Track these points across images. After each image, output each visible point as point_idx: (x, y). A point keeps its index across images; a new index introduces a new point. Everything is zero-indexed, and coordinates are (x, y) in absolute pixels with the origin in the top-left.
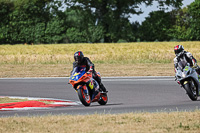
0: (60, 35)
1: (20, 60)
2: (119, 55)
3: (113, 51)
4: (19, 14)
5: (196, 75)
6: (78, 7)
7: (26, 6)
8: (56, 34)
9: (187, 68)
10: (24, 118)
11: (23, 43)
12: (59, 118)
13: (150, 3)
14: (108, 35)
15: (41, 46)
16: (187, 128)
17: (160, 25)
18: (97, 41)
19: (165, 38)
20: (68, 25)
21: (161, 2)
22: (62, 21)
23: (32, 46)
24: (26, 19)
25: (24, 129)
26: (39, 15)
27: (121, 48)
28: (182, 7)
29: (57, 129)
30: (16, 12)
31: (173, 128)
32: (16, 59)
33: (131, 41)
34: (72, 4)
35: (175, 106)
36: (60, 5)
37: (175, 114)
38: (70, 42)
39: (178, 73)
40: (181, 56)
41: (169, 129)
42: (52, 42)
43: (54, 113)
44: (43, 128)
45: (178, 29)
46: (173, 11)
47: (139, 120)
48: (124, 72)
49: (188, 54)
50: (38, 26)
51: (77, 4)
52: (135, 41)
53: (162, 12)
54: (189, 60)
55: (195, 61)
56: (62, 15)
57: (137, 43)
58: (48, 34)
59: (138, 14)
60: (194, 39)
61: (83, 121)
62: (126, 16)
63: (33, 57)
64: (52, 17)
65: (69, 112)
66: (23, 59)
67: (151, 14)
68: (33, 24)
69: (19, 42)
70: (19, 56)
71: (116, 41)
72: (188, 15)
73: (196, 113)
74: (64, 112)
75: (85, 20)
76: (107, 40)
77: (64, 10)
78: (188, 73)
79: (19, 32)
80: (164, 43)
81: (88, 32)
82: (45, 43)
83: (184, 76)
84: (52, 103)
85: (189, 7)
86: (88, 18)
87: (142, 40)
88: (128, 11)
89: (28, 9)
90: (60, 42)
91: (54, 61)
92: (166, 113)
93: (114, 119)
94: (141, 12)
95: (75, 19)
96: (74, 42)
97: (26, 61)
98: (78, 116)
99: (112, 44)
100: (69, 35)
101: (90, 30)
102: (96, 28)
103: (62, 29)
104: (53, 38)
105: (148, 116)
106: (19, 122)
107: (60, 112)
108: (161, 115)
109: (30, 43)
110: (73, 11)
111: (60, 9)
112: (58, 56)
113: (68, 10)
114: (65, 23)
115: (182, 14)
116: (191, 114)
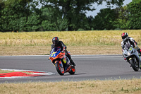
0: (37, 25)
1: (9, 43)
2: (78, 39)
3: (74, 37)
4: (8, 11)
5: (137, 54)
6: (50, 5)
7: (13, 5)
8: (34, 25)
9: (131, 49)
10: (12, 84)
11: (11, 31)
12: (36, 84)
13: (100, 3)
14: (70, 25)
15: (24, 34)
16: (127, 91)
17: (108, 18)
18: (63, 30)
19: (111, 28)
20: (43, 18)
21: (108, 3)
22: (38, 16)
23: (17, 33)
24: (13, 14)
25: (12, 92)
26: (22, 11)
27: (80, 35)
28: (123, 6)
29: (35, 92)
30: (6, 9)
31: (117, 91)
32: (6, 43)
33: (87, 29)
34: (45, 3)
35: (118, 76)
36: (37, 4)
37: (119, 81)
38: (44, 31)
39: (125, 52)
40: (127, 41)
41: (114, 92)
42: (31, 30)
43: (33, 80)
44: (26, 91)
45: (120, 21)
46: (117, 8)
47: (93, 86)
48: (82, 52)
49: (131, 39)
50: (22, 19)
51: (49, 3)
52: (90, 30)
53: (109, 9)
54: (132, 43)
55: (136, 44)
56: (38, 12)
57: (91, 31)
58: (29, 25)
59: (92, 10)
60: (131, 29)
61: (53, 86)
62: (84, 12)
63: (18, 41)
64: (31, 13)
65: (43, 80)
66: (11, 42)
67: (101, 11)
68: (18, 18)
69: (8, 31)
70: (9, 41)
71: (76, 30)
72: (128, 11)
73: (133, 81)
74: (40, 80)
75: (55, 15)
76: (70, 29)
77: (40, 8)
78: (132, 52)
79: (8, 23)
80: (110, 31)
81: (57, 24)
82: (27, 31)
83: (129, 54)
84: (31, 74)
85: (128, 5)
86: (57, 13)
87: (95, 29)
88: (85, 9)
89: (14, 7)
90: (37, 30)
91: (33, 44)
92: (112, 81)
93: (75, 85)
94: (94, 9)
95: (47, 14)
96: (47, 30)
97: (13, 43)
98: (50, 83)
99: (74, 32)
100: (43, 25)
101: (58, 22)
102: (63, 21)
103: (39, 21)
104: (32, 28)
105: (99, 82)
106: (8, 87)
107: (37, 80)
108: (108, 82)
109: (16, 31)
110: (46, 9)
111: (37, 7)
112: (36, 41)
113: (43, 8)
114: (41, 17)
115: (123, 10)
116: (130, 81)
